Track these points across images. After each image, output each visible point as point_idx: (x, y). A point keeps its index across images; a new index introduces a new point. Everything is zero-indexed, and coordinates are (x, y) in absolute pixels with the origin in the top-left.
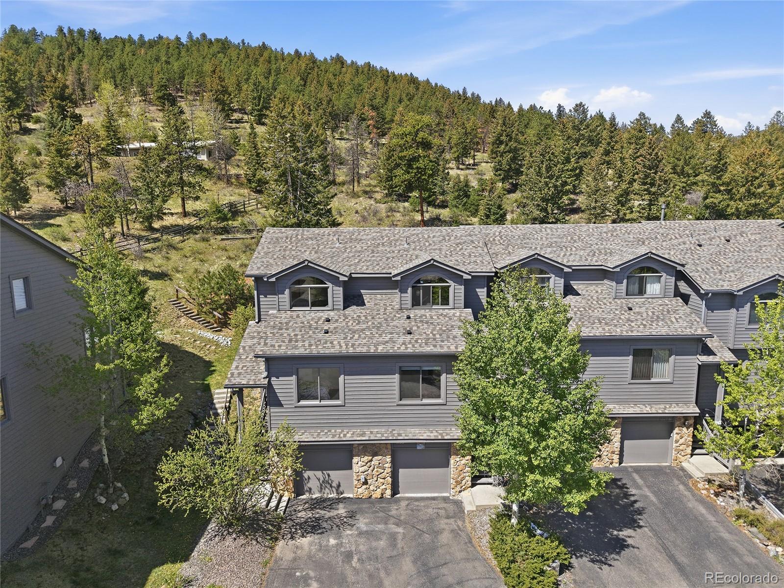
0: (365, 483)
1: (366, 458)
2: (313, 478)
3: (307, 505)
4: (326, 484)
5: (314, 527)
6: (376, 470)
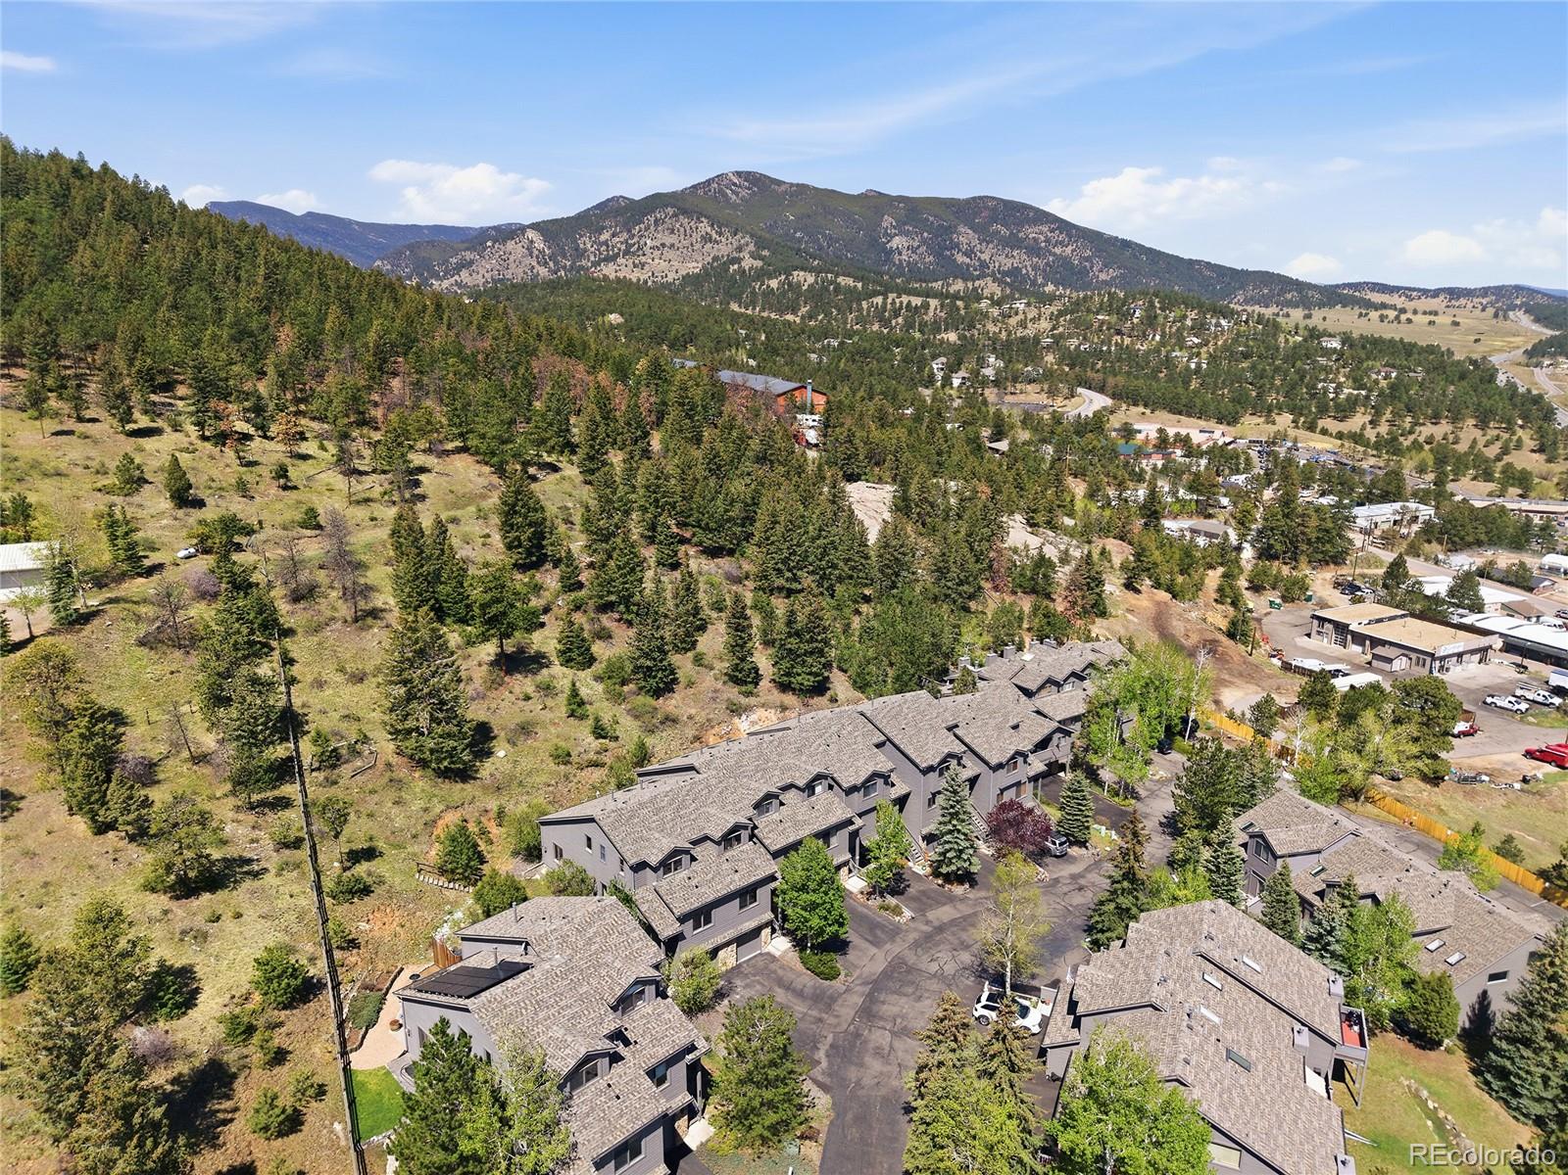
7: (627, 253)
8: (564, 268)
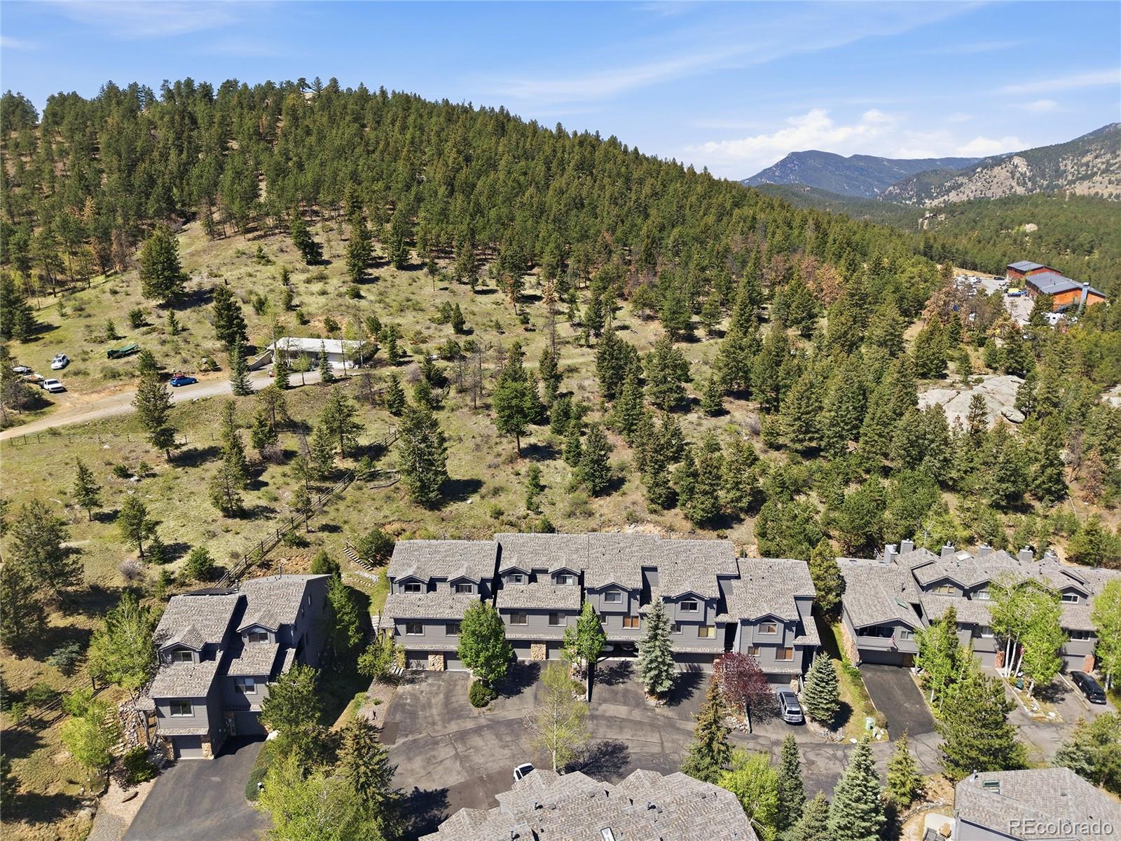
0: (433, 665)
1: (434, 656)
2: (414, 662)
3: (410, 673)
4: (418, 665)
5: (412, 681)
6: (438, 660)
7: (1106, 171)
8: (1041, 187)
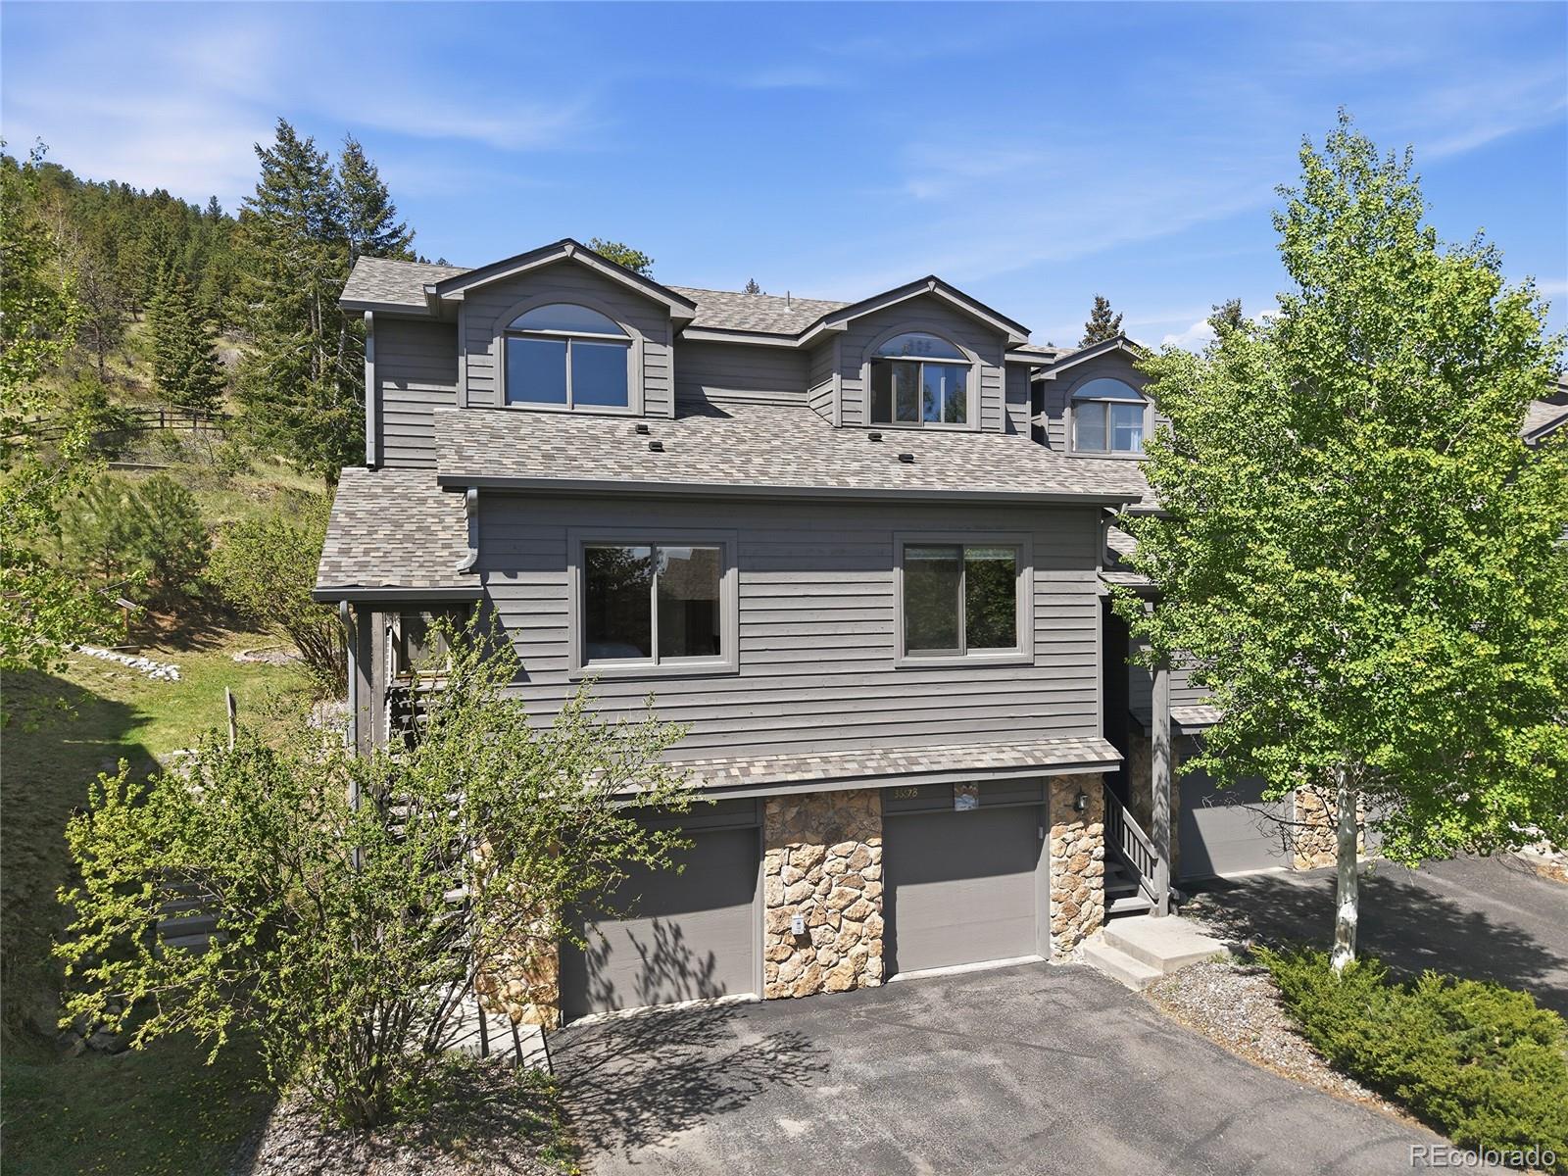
0: (804, 941)
1: (808, 849)
2: (622, 945)
3: (616, 1040)
5: (691, 1094)
6: (835, 890)
